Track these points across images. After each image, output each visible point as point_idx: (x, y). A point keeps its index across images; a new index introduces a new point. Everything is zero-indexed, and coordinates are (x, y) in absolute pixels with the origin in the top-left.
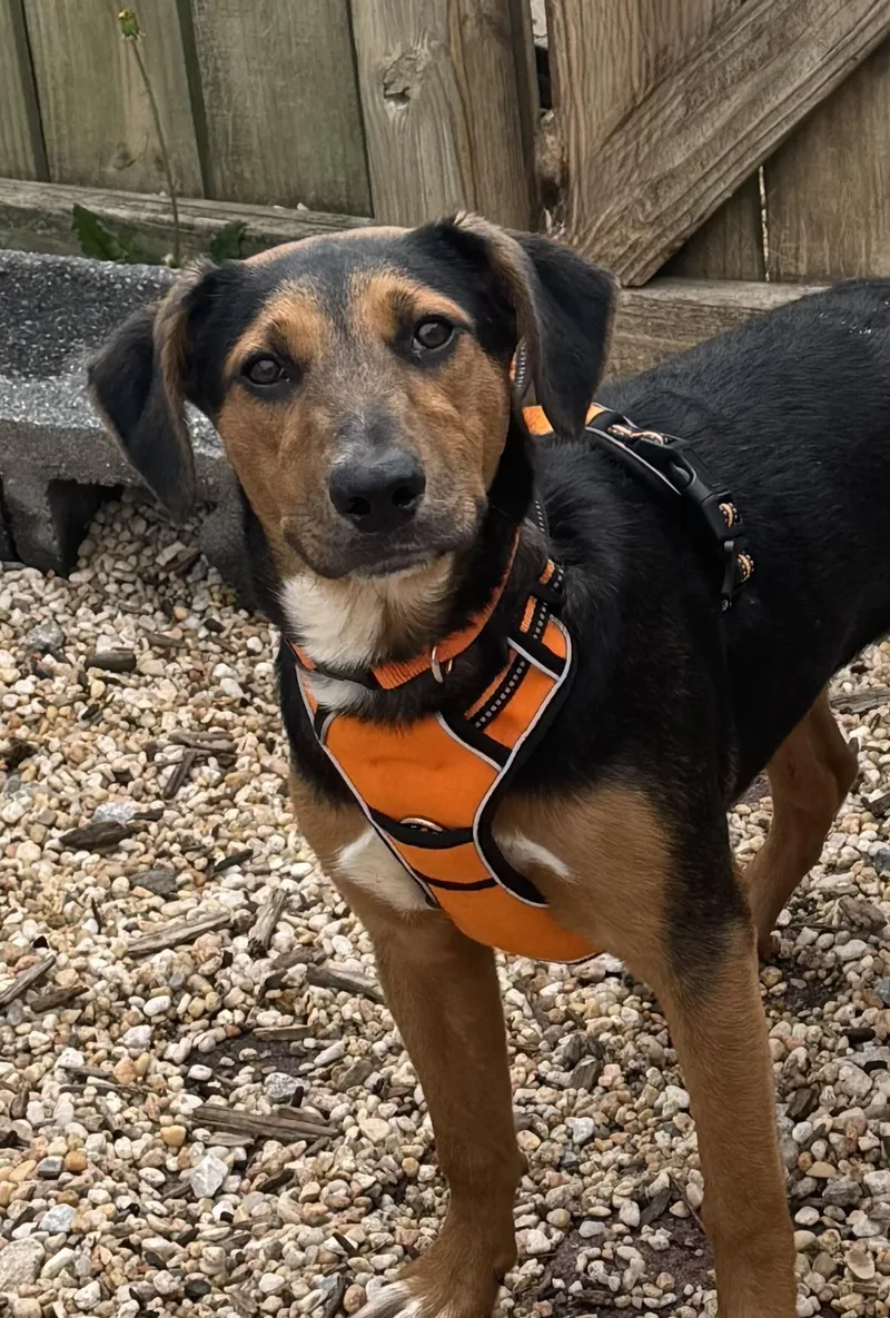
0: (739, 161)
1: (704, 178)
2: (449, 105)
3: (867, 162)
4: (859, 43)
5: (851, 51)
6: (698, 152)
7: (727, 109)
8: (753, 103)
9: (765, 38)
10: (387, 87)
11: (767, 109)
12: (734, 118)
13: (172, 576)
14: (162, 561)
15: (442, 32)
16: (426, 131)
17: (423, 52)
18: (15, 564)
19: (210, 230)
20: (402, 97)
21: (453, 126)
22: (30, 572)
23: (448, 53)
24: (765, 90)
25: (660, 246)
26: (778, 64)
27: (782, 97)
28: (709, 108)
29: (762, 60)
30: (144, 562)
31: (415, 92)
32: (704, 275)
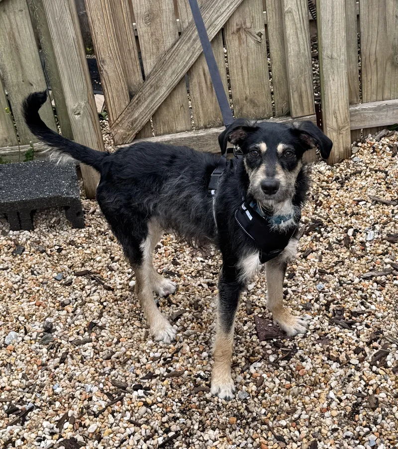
0: (150, 113)
1: (143, 118)
2: (90, 114)
3: (174, 108)
4: (174, 85)
5: (172, 86)
6: (141, 113)
7: (146, 103)
8: (152, 101)
9: (153, 88)
10: (75, 113)
11: (155, 101)
12: (148, 105)
13: (56, 225)
14: (52, 222)
15: (87, 99)
16: (85, 120)
17: (83, 104)
18: (22, 230)
19: (24, 152)
20: (79, 114)
21: (91, 118)
22: (26, 231)
23: (89, 103)
24: (154, 98)
25: (134, 134)
26: (156, 92)
27: (158, 98)
28: (143, 103)
29: (153, 92)
30: (48, 223)
31: (82, 112)
32: (141, 138)
